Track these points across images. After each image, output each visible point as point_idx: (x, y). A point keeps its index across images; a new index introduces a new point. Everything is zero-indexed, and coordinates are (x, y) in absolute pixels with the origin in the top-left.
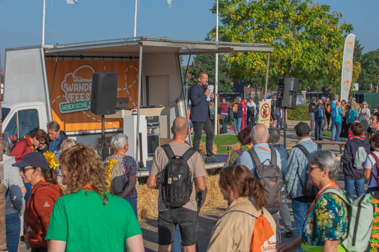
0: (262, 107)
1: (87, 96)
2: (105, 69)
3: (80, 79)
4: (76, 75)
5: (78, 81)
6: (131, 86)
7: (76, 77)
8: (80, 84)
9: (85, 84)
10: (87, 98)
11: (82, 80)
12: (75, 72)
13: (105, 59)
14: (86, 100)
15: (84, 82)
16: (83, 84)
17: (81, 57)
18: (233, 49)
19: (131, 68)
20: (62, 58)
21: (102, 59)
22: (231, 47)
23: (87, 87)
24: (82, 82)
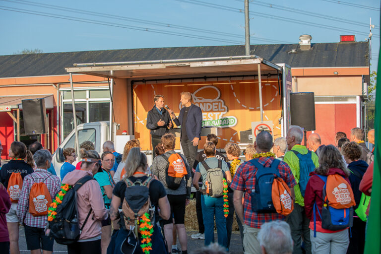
0: (256, 128)
1: (210, 115)
2: (233, 89)
3: (202, 99)
4: (196, 95)
5: (199, 101)
6: (268, 104)
7: (196, 98)
8: (201, 104)
9: (208, 104)
10: (210, 117)
11: (204, 100)
12: (195, 93)
13: (231, 78)
14: (209, 119)
15: (206, 103)
16: (205, 104)
17: (205, 78)
18: (189, 66)
19: (268, 86)
20: (181, 80)
21: (229, 78)
22: (187, 64)
23: (209, 107)
24: (205, 102)
